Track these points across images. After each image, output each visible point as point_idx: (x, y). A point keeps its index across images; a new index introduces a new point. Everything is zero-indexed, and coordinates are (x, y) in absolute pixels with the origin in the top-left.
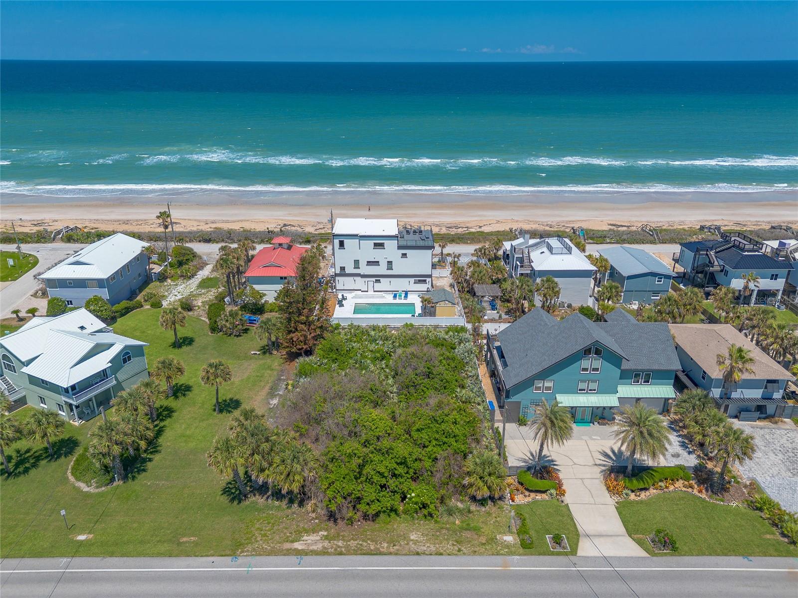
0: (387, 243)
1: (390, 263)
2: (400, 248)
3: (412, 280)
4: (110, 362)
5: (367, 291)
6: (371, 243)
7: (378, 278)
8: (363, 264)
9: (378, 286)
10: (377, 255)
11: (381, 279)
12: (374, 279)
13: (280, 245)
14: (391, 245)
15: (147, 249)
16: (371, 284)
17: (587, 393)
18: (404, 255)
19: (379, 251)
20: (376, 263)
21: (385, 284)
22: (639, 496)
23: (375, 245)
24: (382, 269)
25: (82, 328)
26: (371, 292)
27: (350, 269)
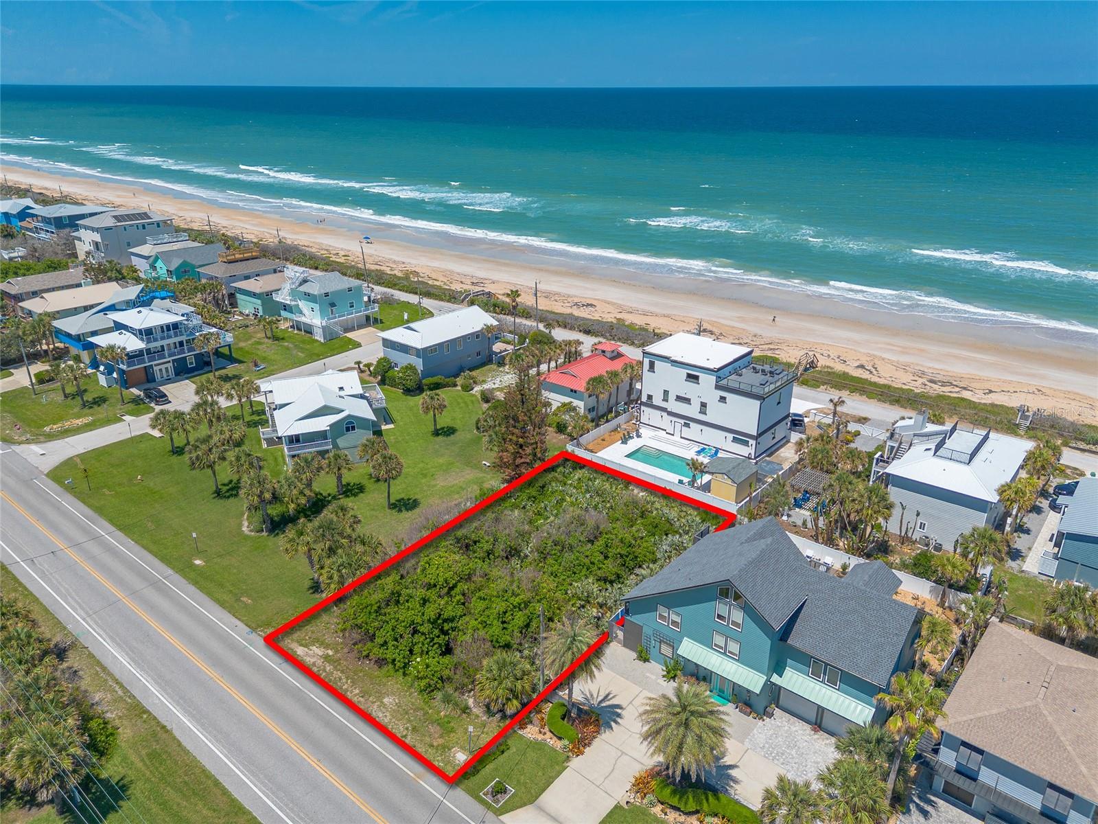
0: (703, 377)
1: (704, 405)
2: (718, 387)
3: (730, 436)
4: (330, 426)
5: (673, 435)
6: (684, 372)
7: (688, 421)
8: (672, 397)
9: (686, 432)
10: (689, 389)
11: (692, 424)
12: (682, 421)
13: (604, 352)
14: (708, 381)
15: (489, 328)
16: (678, 426)
17: (724, 654)
18: (723, 399)
19: (691, 385)
20: (687, 401)
21: (694, 431)
22: (666, 814)
23: (689, 376)
24: (692, 411)
25: (341, 389)
26: (677, 438)
27: (657, 401)
